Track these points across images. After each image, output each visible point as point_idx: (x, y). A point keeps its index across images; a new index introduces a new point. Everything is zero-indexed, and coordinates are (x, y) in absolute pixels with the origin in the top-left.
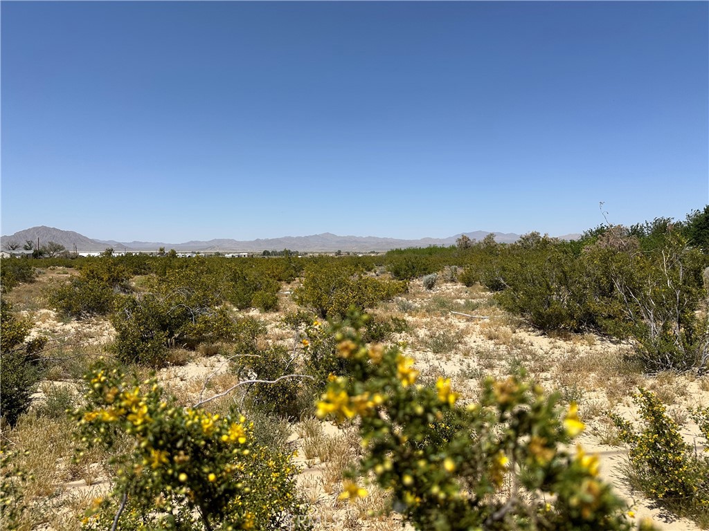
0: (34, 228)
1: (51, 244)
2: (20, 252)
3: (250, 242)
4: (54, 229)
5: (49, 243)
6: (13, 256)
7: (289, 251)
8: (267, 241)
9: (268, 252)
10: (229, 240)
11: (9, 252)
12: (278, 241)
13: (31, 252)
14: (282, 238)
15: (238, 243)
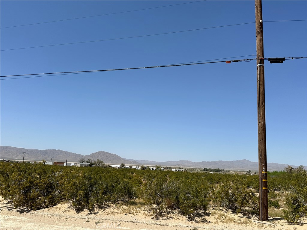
0: (99, 152)
1: (98, 160)
2: (85, 164)
3: (199, 163)
4: (107, 152)
5: (97, 160)
6: (81, 165)
7: (219, 169)
8: (208, 163)
9: (206, 169)
10: (188, 161)
11: (80, 163)
12: (215, 163)
13: (89, 164)
14: (217, 161)
15: (193, 163)
